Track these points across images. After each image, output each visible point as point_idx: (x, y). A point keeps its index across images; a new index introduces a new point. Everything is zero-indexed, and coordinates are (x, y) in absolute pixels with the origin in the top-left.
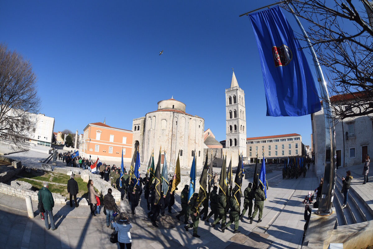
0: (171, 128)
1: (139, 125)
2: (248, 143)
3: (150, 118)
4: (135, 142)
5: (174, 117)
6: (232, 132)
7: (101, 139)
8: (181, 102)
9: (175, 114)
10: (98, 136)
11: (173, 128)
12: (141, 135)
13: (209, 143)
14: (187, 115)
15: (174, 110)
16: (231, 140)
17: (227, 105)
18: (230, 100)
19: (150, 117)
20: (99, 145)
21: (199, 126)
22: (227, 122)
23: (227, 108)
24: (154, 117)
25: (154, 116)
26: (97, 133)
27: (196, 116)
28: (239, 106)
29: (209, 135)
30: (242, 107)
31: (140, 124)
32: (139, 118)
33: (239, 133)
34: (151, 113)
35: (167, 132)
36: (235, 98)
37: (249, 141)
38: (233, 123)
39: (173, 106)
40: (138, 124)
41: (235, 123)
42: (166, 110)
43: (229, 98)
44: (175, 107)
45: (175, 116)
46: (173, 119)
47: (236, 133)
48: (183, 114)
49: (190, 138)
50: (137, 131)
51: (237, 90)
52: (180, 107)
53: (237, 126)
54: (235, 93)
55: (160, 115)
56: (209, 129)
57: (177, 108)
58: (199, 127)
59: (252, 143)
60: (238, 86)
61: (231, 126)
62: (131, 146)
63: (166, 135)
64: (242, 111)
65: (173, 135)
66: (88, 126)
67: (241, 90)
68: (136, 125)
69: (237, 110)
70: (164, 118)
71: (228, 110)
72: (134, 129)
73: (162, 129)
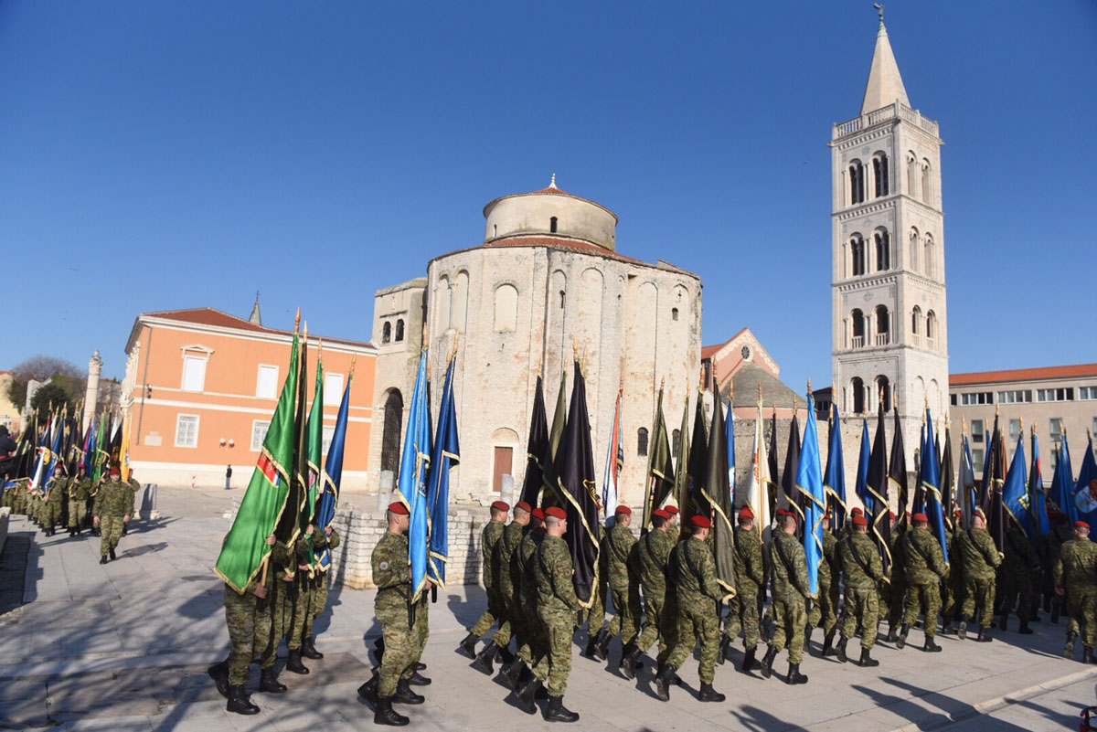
0: (538, 326)
1: (400, 317)
2: (960, 399)
3: (445, 280)
4: (387, 395)
5: (552, 270)
6: (863, 344)
7: (207, 387)
8: (591, 202)
9: (557, 255)
10: (194, 373)
11: (545, 321)
12: (410, 362)
13: (744, 396)
14: (610, 259)
15: (554, 241)
16: (858, 383)
17: (837, 207)
18: (853, 180)
19: (444, 276)
20: (198, 417)
21: (675, 310)
22: (838, 295)
23: (838, 224)
24: (463, 275)
25: (464, 271)
26: (185, 356)
27: (661, 265)
28: (905, 206)
29: (749, 360)
30: (923, 212)
31: (404, 312)
32: (402, 282)
33: (902, 347)
34: (448, 256)
35: (519, 343)
36: (882, 167)
37: (969, 390)
38: (868, 297)
39: (554, 220)
40: (398, 314)
41: (882, 296)
42: (520, 239)
43: (852, 169)
44: (560, 226)
45: (557, 265)
46: (548, 279)
47: (883, 346)
48: (590, 255)
49: (629, 370)
50: (394, 346)
51: (897, 121)
52: (586, 224)
53: (891, 309)
54: (883, 144)
55: (486, 263)
56: (747, 333)
57: (571, 228)
58: (675, 317)
59: (986, 398)
60: (905, 100)
61: (858, 315)
62: (368, 414)
63: (517, 357)
64: (922, 234)
65: (547, 357)
66: (138, 328)
67: (918, 119)
68: (387, 319)
69: (890, 231)
70: (507, 277)
71: (845, 231)
72: (382, 334)
73: (498, 328)
